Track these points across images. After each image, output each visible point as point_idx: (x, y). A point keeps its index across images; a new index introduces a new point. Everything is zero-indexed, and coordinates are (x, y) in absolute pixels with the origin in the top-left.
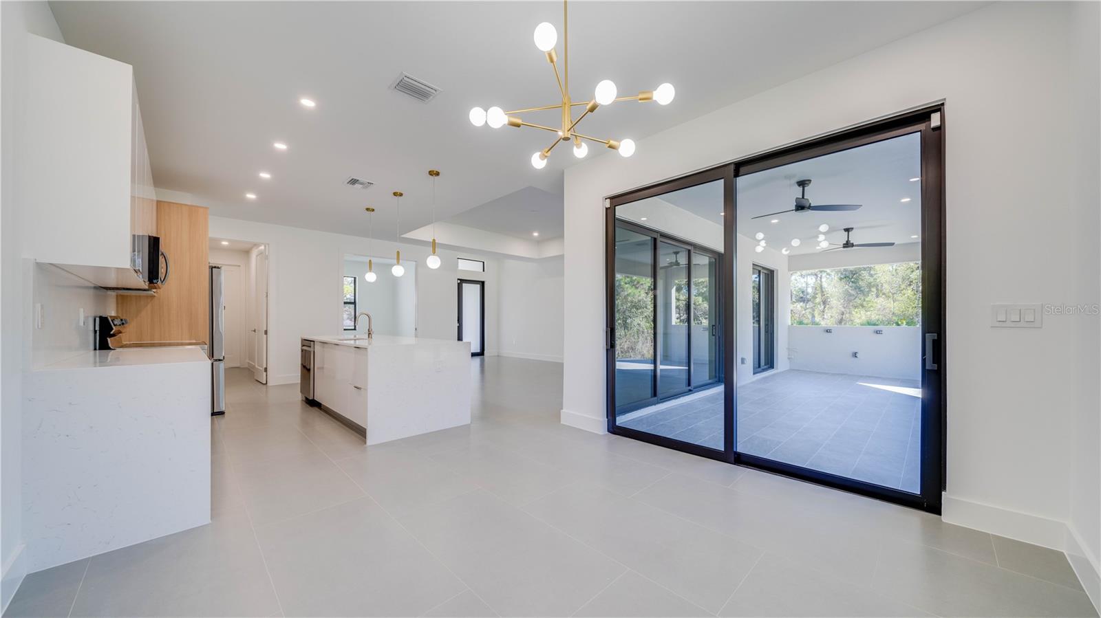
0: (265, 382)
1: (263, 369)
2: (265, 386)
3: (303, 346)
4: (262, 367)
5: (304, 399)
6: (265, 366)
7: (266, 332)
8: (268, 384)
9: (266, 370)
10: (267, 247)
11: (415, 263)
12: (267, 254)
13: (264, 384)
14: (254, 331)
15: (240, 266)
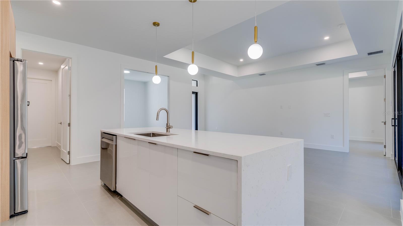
0: (68, 162)
1: (66, 152)
2: (68, 165)
3: (103, 138)
4: (66, 150)
5: (103, 185)
6: (68, 150)
7: (69, 125)
8: (70, 164)
9: (69, 153)
10: (70, 60)
11: (167, 77)
12: (70, 66)
13: (68, 164)
14: (61, 123)
15: (51, 81)
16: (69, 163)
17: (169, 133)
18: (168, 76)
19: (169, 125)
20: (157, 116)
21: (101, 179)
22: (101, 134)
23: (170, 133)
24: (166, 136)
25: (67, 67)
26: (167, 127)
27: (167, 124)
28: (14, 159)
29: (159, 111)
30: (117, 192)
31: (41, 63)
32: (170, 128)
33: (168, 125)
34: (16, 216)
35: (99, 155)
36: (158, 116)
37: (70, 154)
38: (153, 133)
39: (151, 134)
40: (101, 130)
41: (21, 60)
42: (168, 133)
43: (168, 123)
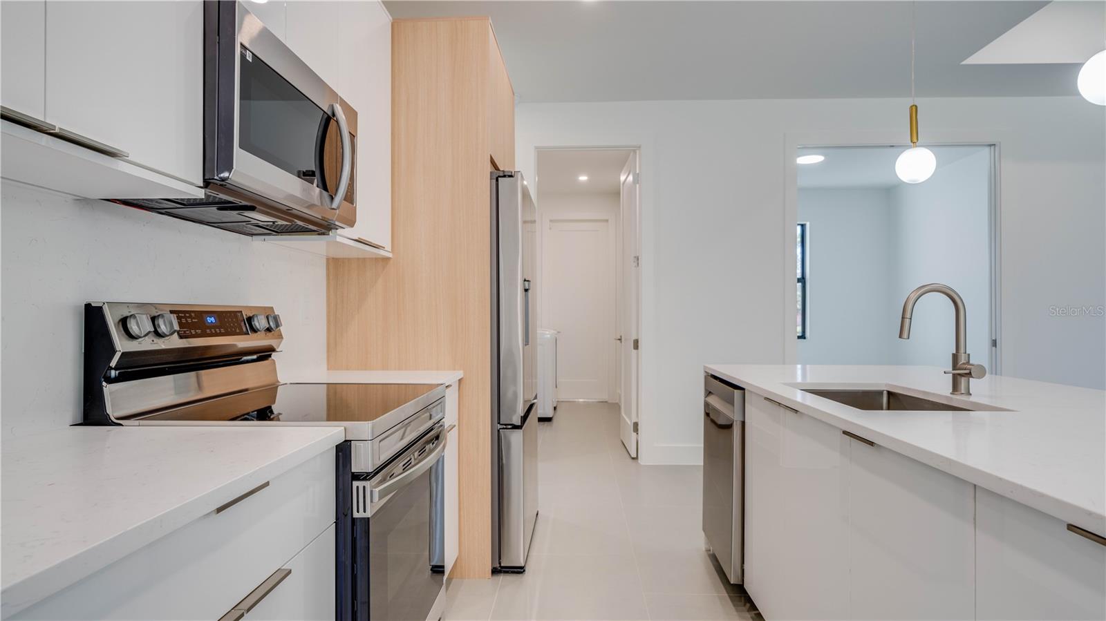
2: (634, 463)
3: (709, 393)
6: (635, 420)
7: (636, 345)
8: (639, 461)
9: (636, 427)
10: (638, 153)
11: (987, 149)
12: (638, 172)
13: (633, 458)
14: (619, 340)
15: (607, 221)
16: (635, 456)
17: (964, 398)
18: (990, 145)
19: (968, 363)
20: (903, 318)
21: (704, 530)
22: (706, 378)
23: (972, 399)
24: (950, 413)
25: (631, 178)
26: (953, 370)
27: (955, 357)
28: (499, 426)
29: (914, 297)
30: (745, 592)
31: (583, 178)
32: (969, 374)
33: (963, 360)
34: (502, 574)
35: (700, 444)
36: (907, 321)
37: (637, 430)
38: (890, 393)
39: (881, 393)
40: (705, 366)
41: (510, 174)
42: (958, 400)
43: (962, 350)
